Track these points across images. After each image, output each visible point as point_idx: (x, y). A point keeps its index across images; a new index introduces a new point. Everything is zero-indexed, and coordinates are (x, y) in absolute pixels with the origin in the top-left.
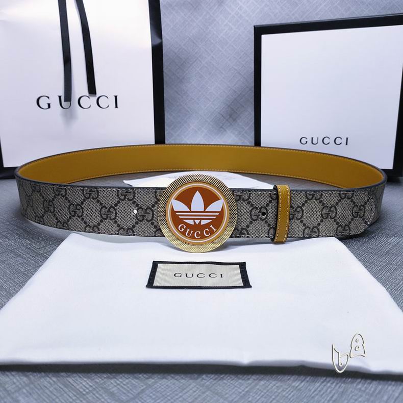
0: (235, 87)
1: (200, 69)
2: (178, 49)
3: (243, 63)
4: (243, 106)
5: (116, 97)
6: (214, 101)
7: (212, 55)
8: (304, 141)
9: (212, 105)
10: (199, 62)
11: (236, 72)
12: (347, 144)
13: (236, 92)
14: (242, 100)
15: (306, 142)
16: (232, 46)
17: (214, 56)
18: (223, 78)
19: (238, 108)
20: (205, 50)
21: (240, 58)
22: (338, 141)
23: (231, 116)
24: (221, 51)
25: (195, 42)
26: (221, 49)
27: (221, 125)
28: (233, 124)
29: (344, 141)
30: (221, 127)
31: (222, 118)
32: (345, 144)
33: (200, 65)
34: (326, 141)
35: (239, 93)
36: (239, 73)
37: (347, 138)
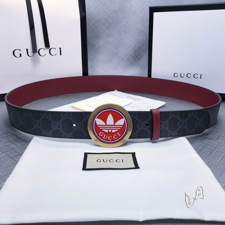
0: (140, 40)
1: (120, 29)
2: (107, 17)
3: (145, 25)
4: (144, 51)
5: (60, 49)
6: (127, 48)
7: (127, 20)
8: (176, 75)
9: (126, 50)
10: (119, 25)
11: (141, 31)
12: (201, 78)
13: (140, 42)
14: (143, 48)
15: (177, 76)
16: (139, 15)
17: (128, 21)
18: (133, 34)
19: (141, 52)
20: (123, 17)
21: (143, 23)
22: (196, 76)
23: (137, 57)
24: (132, 18)
25: (117, 12)
26: (132, 17)
27: (131, 62)
28: (138, 61)
29: (199, 76)
30: (131, 63)
31: (132, 58)
32: (200, 78)
33: (120, 27)
34: (189, 76)
35: (142, 43)
36: (142, 32)
37: (201, 75)
